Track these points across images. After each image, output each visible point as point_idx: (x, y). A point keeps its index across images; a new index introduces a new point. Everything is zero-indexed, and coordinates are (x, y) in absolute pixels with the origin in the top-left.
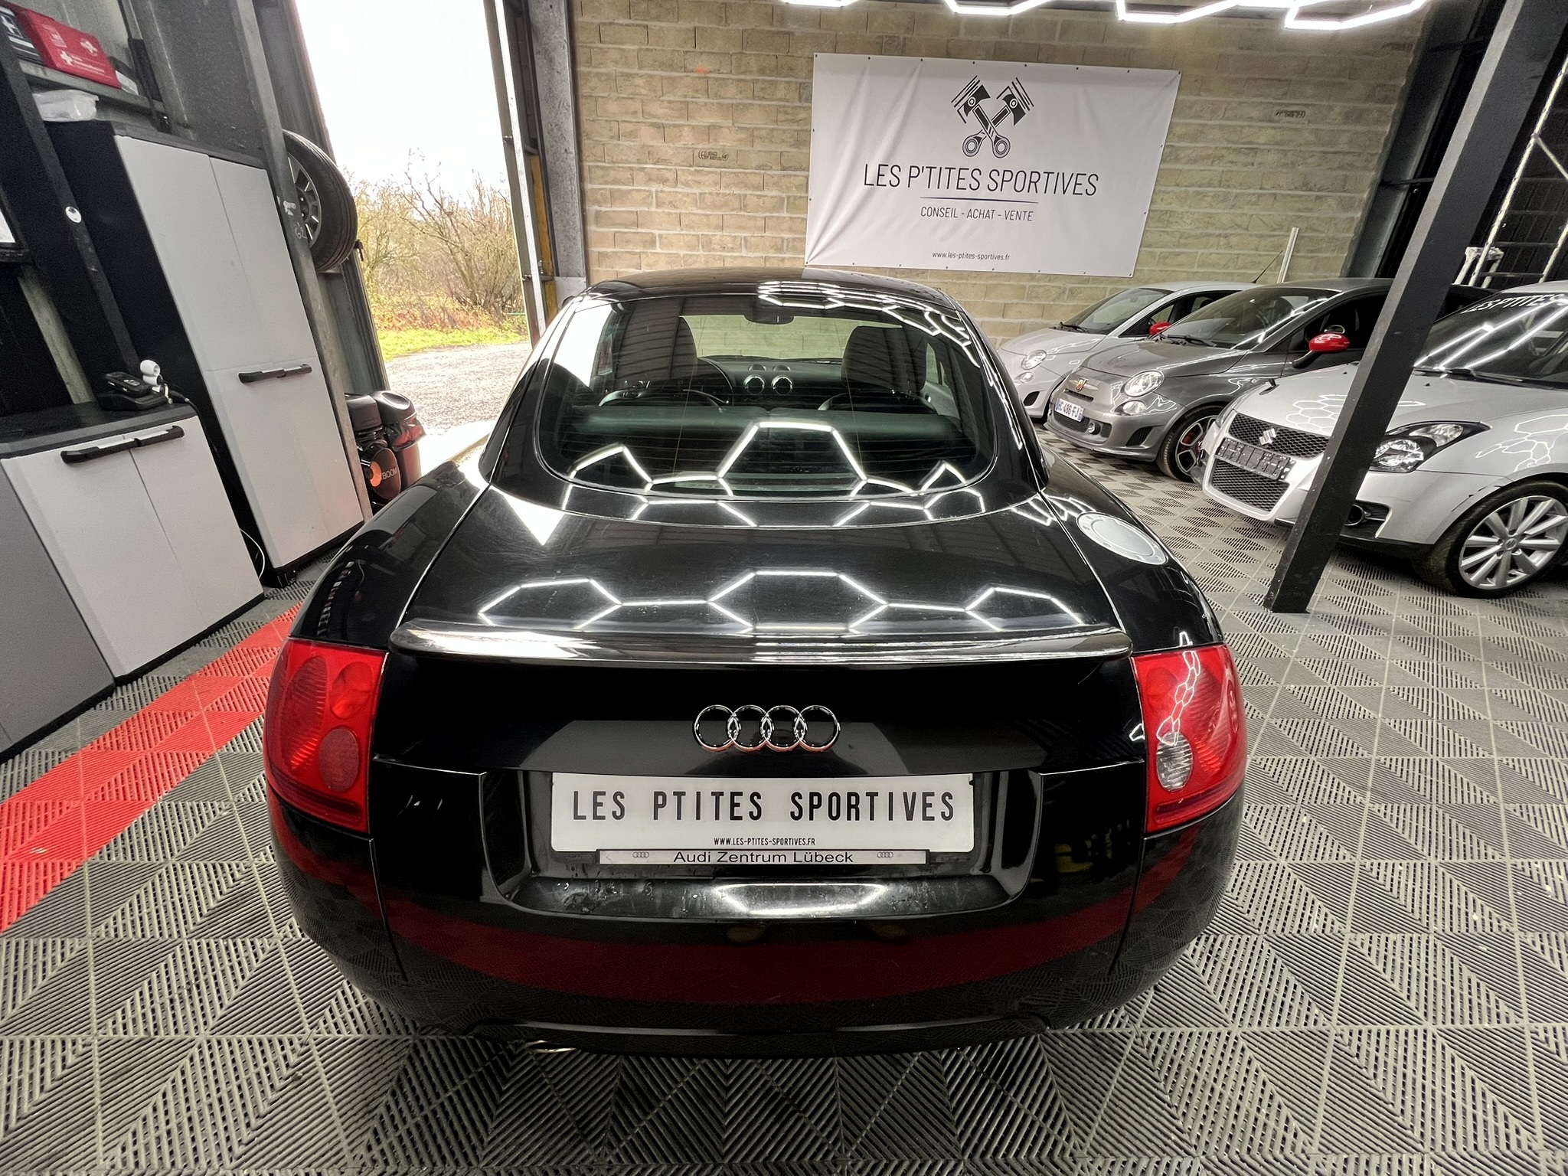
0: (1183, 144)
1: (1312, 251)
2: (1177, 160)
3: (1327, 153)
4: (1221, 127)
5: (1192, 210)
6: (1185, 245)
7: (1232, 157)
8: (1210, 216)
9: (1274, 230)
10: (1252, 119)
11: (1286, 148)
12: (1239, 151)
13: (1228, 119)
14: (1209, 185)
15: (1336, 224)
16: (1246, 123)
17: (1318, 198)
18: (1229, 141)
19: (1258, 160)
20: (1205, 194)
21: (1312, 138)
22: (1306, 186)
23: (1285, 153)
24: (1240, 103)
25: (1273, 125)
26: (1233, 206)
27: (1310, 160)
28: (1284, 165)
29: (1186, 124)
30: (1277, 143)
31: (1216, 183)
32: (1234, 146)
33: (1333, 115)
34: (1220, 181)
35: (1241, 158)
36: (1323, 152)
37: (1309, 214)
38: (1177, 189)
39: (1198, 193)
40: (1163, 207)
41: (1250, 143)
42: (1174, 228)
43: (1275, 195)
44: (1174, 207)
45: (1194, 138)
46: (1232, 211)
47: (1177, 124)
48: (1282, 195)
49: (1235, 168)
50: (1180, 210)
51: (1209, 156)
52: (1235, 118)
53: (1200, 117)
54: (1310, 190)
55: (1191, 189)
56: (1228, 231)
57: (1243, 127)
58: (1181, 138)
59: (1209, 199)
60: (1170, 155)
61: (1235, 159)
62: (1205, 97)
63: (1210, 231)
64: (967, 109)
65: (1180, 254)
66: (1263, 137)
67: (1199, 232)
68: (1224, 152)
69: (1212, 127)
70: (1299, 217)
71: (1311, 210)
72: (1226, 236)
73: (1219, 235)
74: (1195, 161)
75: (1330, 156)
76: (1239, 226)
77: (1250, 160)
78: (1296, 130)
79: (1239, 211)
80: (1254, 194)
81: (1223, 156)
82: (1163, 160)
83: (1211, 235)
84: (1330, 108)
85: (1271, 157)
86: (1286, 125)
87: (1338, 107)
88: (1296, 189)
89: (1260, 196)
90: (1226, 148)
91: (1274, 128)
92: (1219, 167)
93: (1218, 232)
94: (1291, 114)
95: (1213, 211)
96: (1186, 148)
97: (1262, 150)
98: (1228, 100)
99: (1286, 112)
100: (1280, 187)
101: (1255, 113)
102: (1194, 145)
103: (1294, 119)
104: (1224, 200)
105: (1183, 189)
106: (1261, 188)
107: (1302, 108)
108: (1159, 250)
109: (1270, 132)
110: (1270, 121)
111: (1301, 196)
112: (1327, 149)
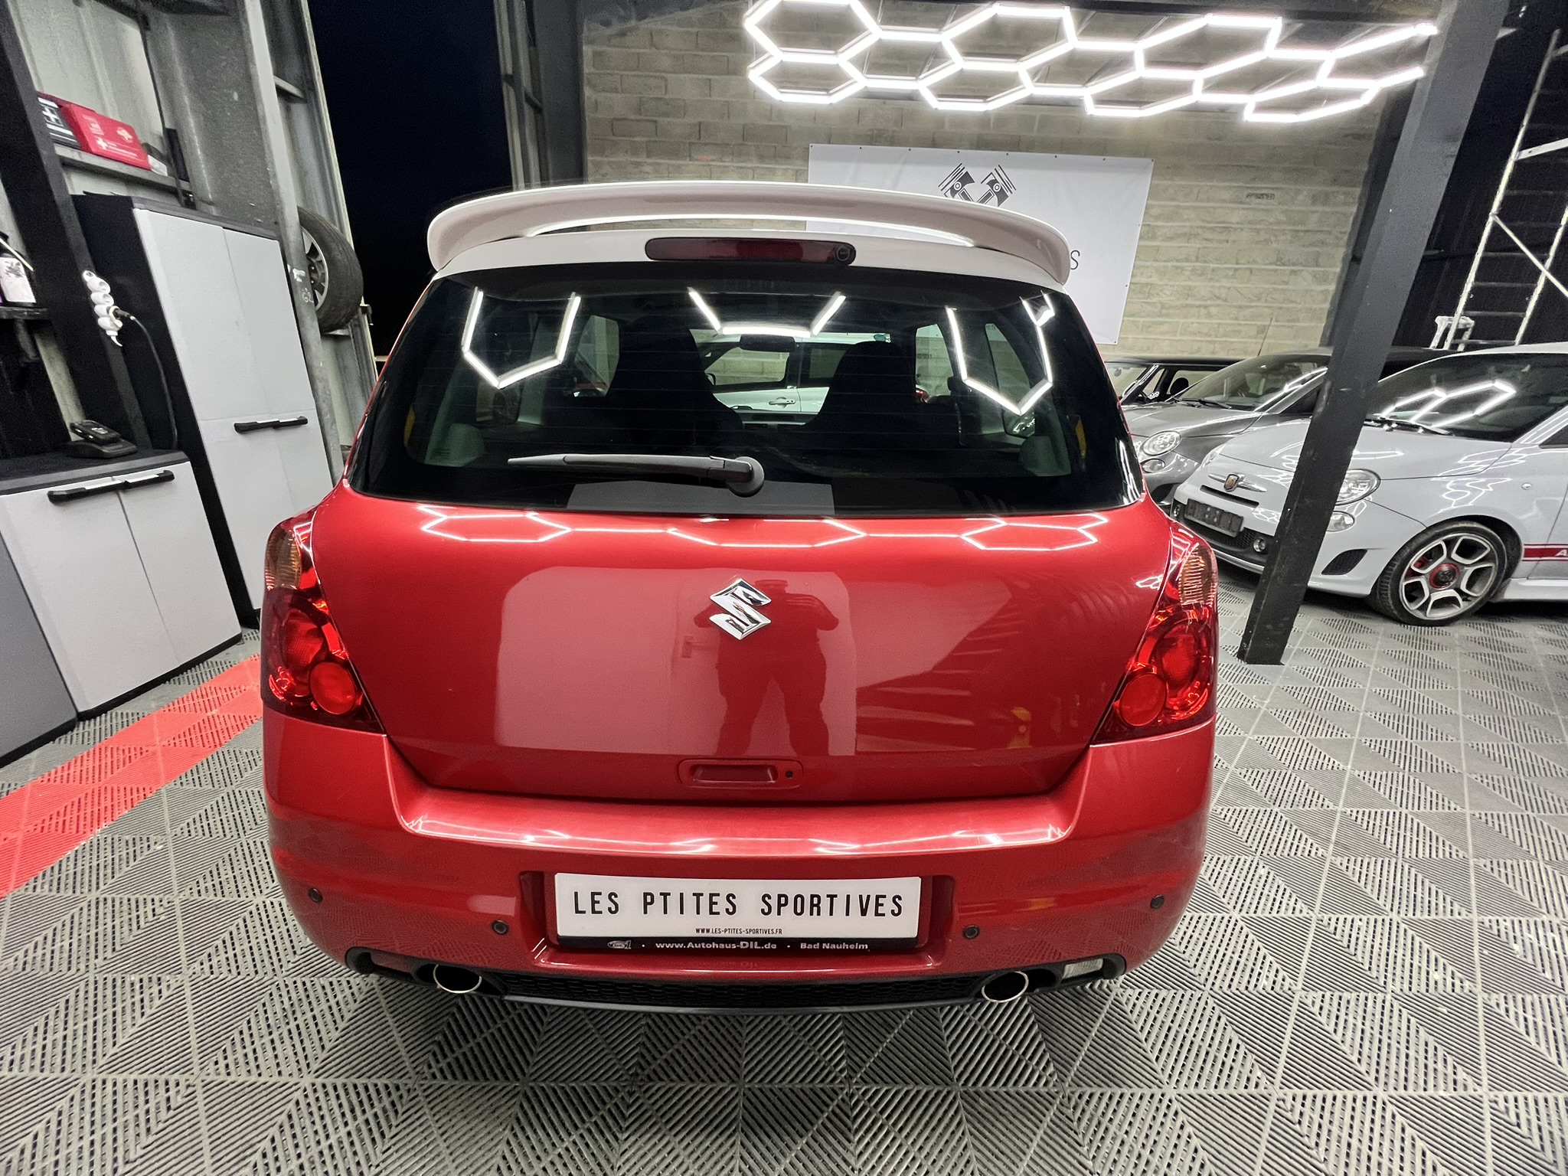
0: (1159, 223)
1: (1289, 321)
2: (1154, 237)
3: (1298, 231)
4: (1195, 208)
5: (1171, 283)
6: (1167, 315)
7: (1208, 235)
8: (1190, 288)
9: (1251, 301)
10: (1223, 201)
11: (1258, 227)
12: (1213, 229)
13: (1201, 201)
14: (1187, 260)
15: (1312, 296)
16: (1219, 205)
17: (1293, 272)
18: (1203, 221)
19: (1232, 237)
20: (1183, 269)
21: (1283, 218)
22: (1280, 261)
23: (1258, 231)
24: (1211, 187)
25: (1245, 206)
26: (1211, 279)
27: (1283, 238)
28: (1258, 242)
29: (1162, 206)
30: (1250, 223)
31: (1193, 258)
32: (1208, 225)
33: (1301, 197)
34: (1197, 258)
35: (1216, 236)
36: (1294, 231)
37: (1285, 287)
38: (1155, 264)
39: (1177, 268)
40: (1144, 280)
41: (1223, 222)
42: (1155, 300)
43: (1251, 271)
44: (1155, 280)
45: (1169, 218)
46: (1211, 284)
47: (1153, 206)
48: (1258, 269)
49: (1210, 245)
50: (1160, 283)
51: (1184, 235)
52: (1208, 200)
53: (1173, 199)
54: (1284, 265)
55: (1169, 264)
56: (1208, 302)
57: (1215, 208)
58: (1157, 218)
59: (1187, 273)
60: (1148, 232)
61: (1210, 237)
62: (1178, 182)
63: (1190, 301)
64: (953, 192)
65: (1162, 323)
66: (1235, 218)
67: (1178, 303)
68: (1200, 231)
69: (1186, 208)
70: (1275, 289)
71: (1286, 283)
72: (1206, 307)
73: (1199, 306)
74: (1171, 239)
75: (1302, 234)
76: (1218, 298)
77: (1223, 237)
78: (1267, 211)
79: (1217, 284)
80: (1230, 269)
81: (1198, 234)
82: (1141, 238)
83: (1191, 306)
84: (1298, 192)
85: (1245, 235)
86: (1257, 206)
87: (1306, 191)
88: (1271, 264)
89: (1236, 270)
90: (1202, 227)
91: (1245, 209)
92: (1195, 244)
93: (1197, 303)
94: (1260, 196)
95: (1192, 284)
96: (1163, 227)
97: (1235, 229)
98: (1202, 184)
99: (1256, 195)
100: (1255, 262)
101: (1226, 195)
102: (1169, 224)
103: (1264, 201)
104: (1202, 274)
105: (1162, 264)
106: (1237, 263)
107: (1271, 192)
108: (1142, 320)
109: (1241, 212)
110: (1241, 203)
111: (1276, 270)
112: (1297, 228)
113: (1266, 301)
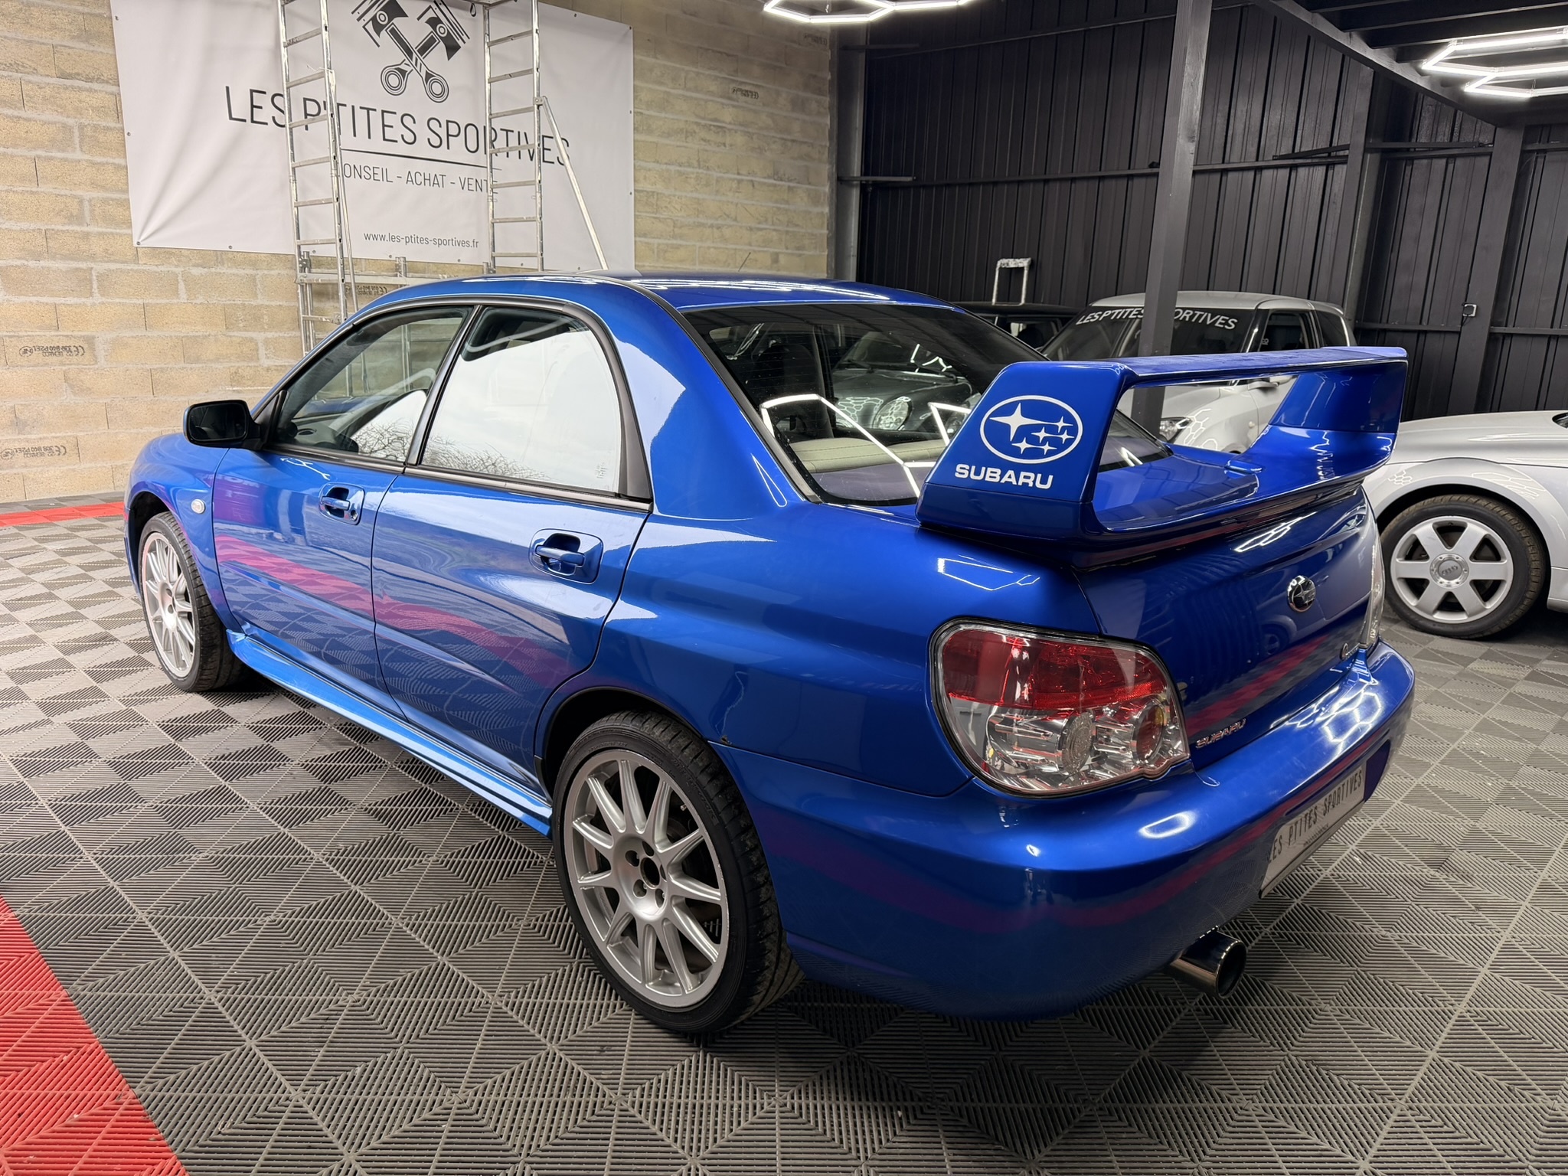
0: (653, 113)
2: (650, 131)
3: (785, 140)
4: (686, 99)
5: (678, 193)
6: (681, 237)
7: (703, 134)
8: (698, 202)
9: (760, 222)
10: (712, 93)
11: (750, 130)
12: (708, 128)
13: (690, 90)
14: (689, 164)
15: (811, 219)
16: (709, 97)
17: (790, 189)
18: (697, 116)
19: (728, 140)
20: (687, 176)
21: (769, 122)
22: (776, 175)
23: (750, 136)
24: (697, 73)
25: (733, 103)
26: (718, 192)
27: (775, 147)
28: (753, 149)
29: (653, 90)
30: (741, 125)
31: (695, 163)
32: (703, 122)
33: (779, 101)
34: (698, 162)
35: (713, 137)
36: (782, 139)
37: (786, 206)
38: (658, 167)
39: (680, 173)
40: (649, 187)
41: (716, 120)
42: (665, 214)
43: (753, 184)
44: (659, 187)
45: (661, 107)
46: (718, 197)
47: (642, 90)
48: (759, 182)
49: (708, 148)
50: (667, 192)
51: (681, 131)
52: (697, 90)
53: (661, 83)
54: (781, 179)
55: (672, 168)
56: (720, 222)
57: (706, 101)
58: (649, 105)
59: (692, 181)
60: (641, 126)
61: (708, 138)
62: (663, 62)
63: (702, 220)
64: (378, 28)
65: (678, 247)
66: (728, 115)
67: (690, 221)
68: (696, 129)
69: (678, 97)
70: (779, 209)
71: (787, 202)
72: (719, 228)
73: (712, 226)
74: (669, 135)
75: (789, 144)
76: (728, 216)
77: (720, 139)
78: (754, 112)
79: (724, 199)
80: (733, 180)
81: (695, 132)
82: (636, 130)
83: (704, 225)
84: (778, 94)
85: (740, 139)
86: (744, 105)
87: (782, 93)
88: (769, 177)
89: (739, 182)
90: (697, 124)
91: (734, 106)
92: (693, 145)
93: (710, 222)
94: (746, 93)
95: (700, 196)
96: (657, 118)
97: (730, 130)
98: (687, 68)
99: (741, 90)
100: (755, 174)
101: (713, 87)
102: (663, 115)
103: (749, 99)
104: (707, 185)
105: (664, 167)
106: (738, 174)
107: (753, 89)
108: (656, 241)
109: (731, 109)
110: (730, 99)
111: (775, 186)
112: (785, 137)
113: (773, 224)
